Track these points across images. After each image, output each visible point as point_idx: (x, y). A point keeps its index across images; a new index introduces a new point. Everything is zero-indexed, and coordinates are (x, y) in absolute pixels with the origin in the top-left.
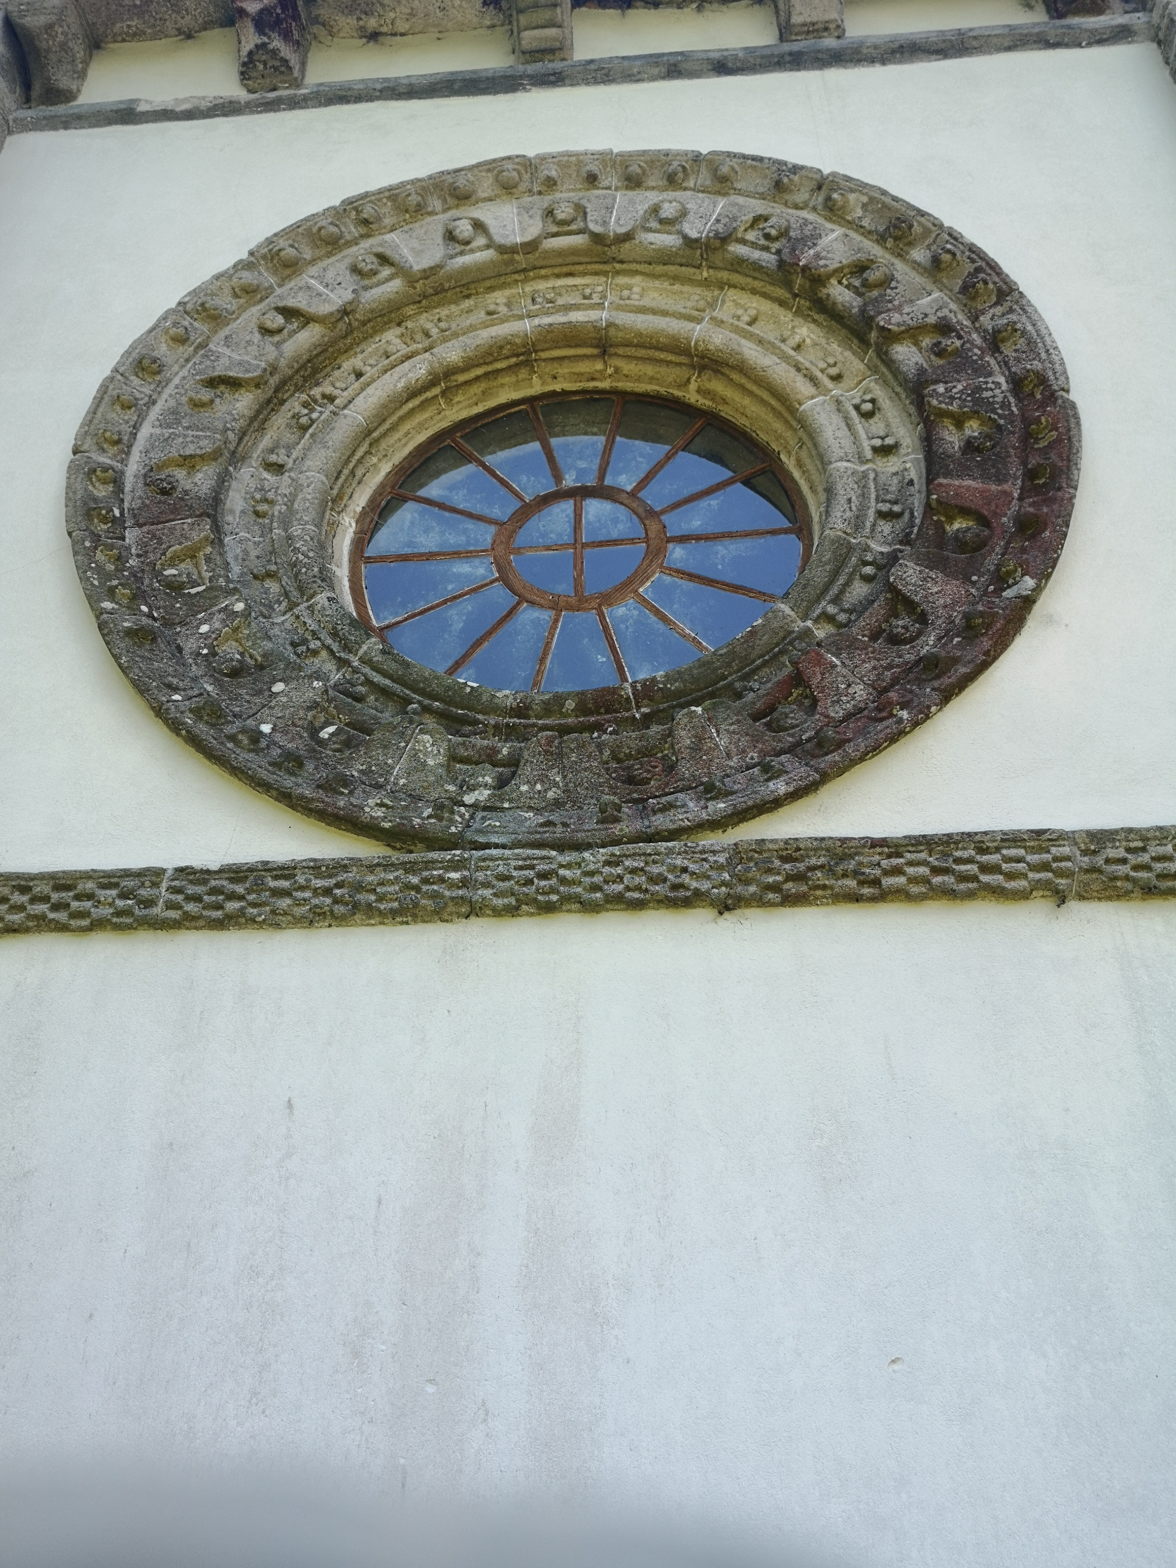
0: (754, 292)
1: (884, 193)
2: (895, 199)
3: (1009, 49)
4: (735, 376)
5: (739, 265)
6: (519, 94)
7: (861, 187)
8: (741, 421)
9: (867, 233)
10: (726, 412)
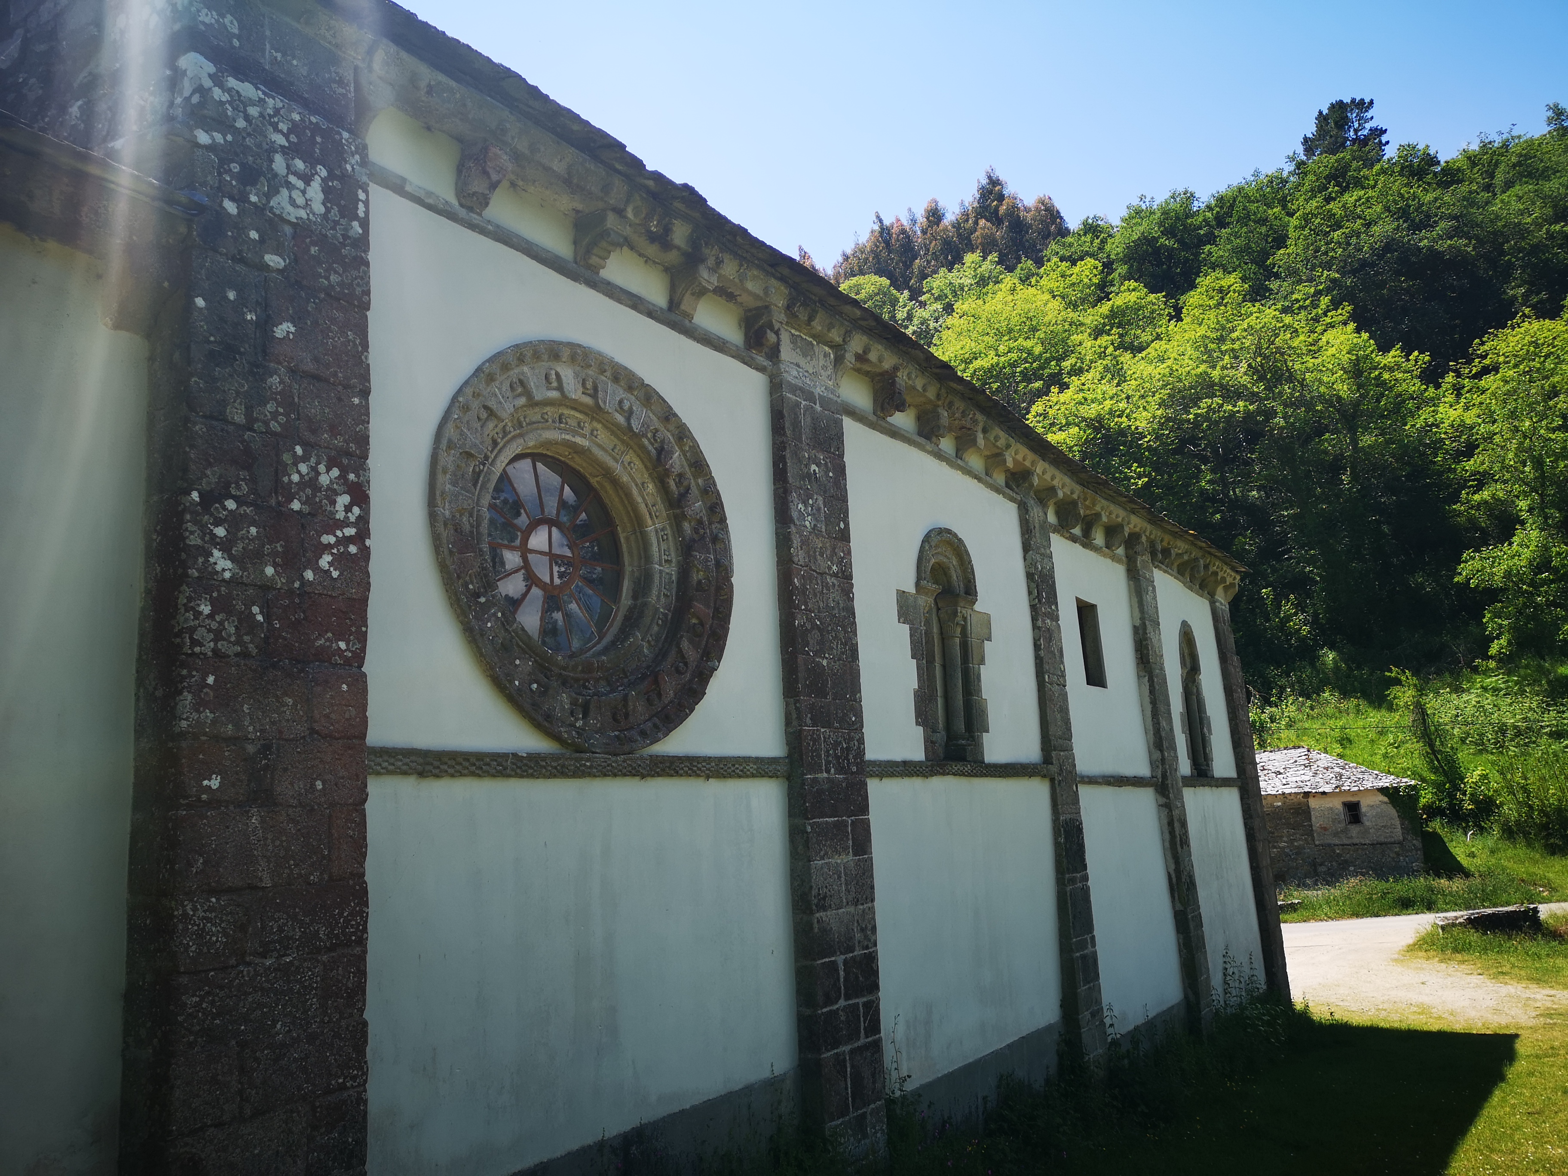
0: (638, 456)
1: (698, 446)
2: (701, 452)
3: (733, 357)
4: (620, 492)
5: (642, 447)
6: (577, 284)
7: (693, 439)
8: (607, 501)
9: (687, 460)
10: (603, 494)
